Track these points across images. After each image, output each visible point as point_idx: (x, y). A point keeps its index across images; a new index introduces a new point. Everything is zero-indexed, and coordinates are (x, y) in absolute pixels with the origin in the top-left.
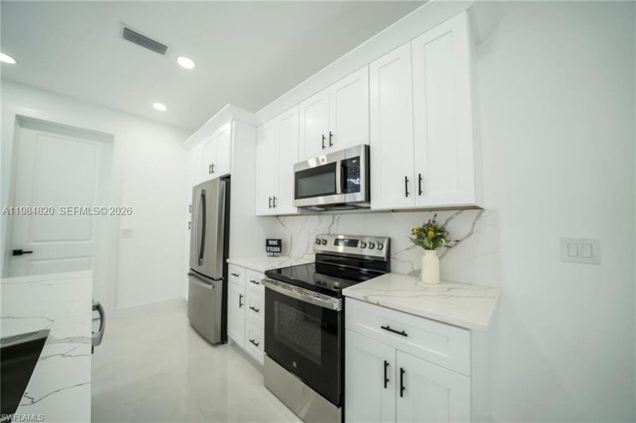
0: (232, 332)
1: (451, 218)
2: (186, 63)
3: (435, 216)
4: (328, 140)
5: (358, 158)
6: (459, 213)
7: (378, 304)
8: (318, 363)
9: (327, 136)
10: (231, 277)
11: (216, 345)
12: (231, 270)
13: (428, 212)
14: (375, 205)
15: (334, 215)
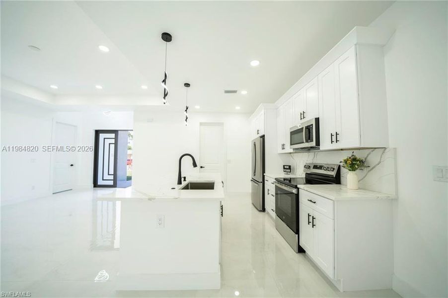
0: (266, 207)
1: (370, 153)
2: (244, 92)
3: (353, 152)
4: (303, 115)
5: (312, 125)
6: (373, 150)
7: (307, 191)
8: (290, 215)
9: (302, 113)
10: (265, 181)
11: (260, 211)
12: (265, 179)
13: (358, 150)
14: (322, 147)
15: (315, 152)
